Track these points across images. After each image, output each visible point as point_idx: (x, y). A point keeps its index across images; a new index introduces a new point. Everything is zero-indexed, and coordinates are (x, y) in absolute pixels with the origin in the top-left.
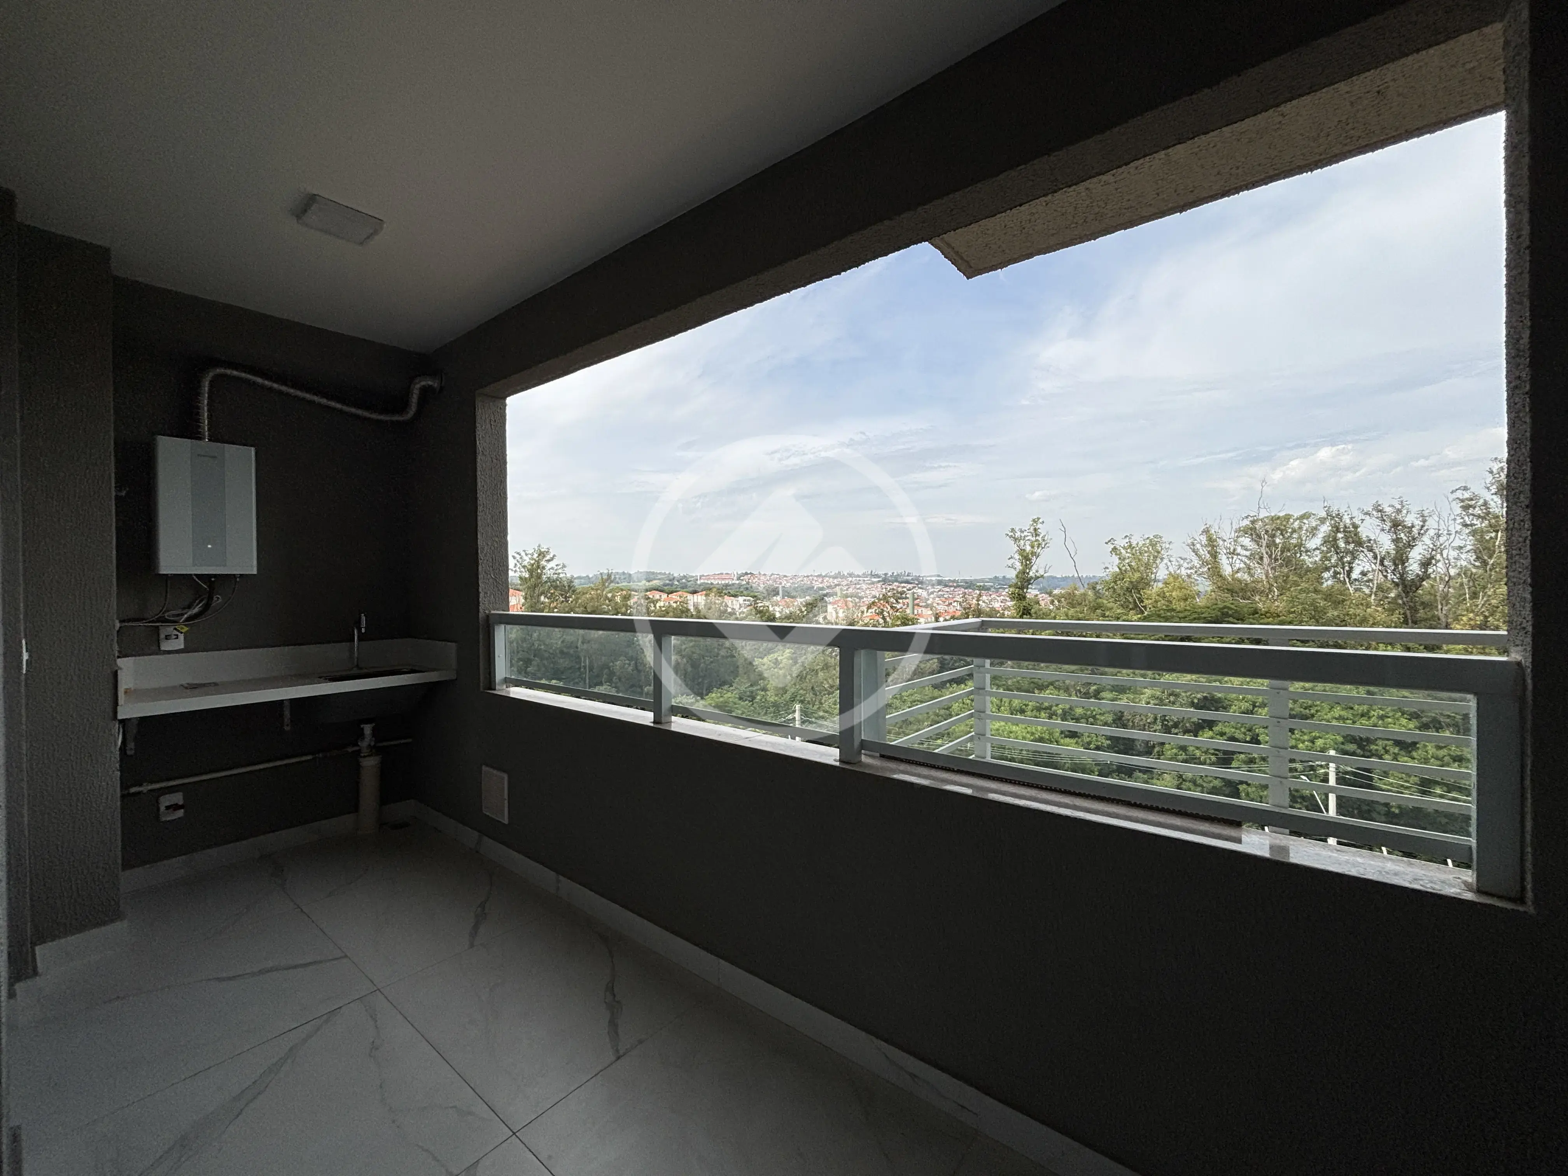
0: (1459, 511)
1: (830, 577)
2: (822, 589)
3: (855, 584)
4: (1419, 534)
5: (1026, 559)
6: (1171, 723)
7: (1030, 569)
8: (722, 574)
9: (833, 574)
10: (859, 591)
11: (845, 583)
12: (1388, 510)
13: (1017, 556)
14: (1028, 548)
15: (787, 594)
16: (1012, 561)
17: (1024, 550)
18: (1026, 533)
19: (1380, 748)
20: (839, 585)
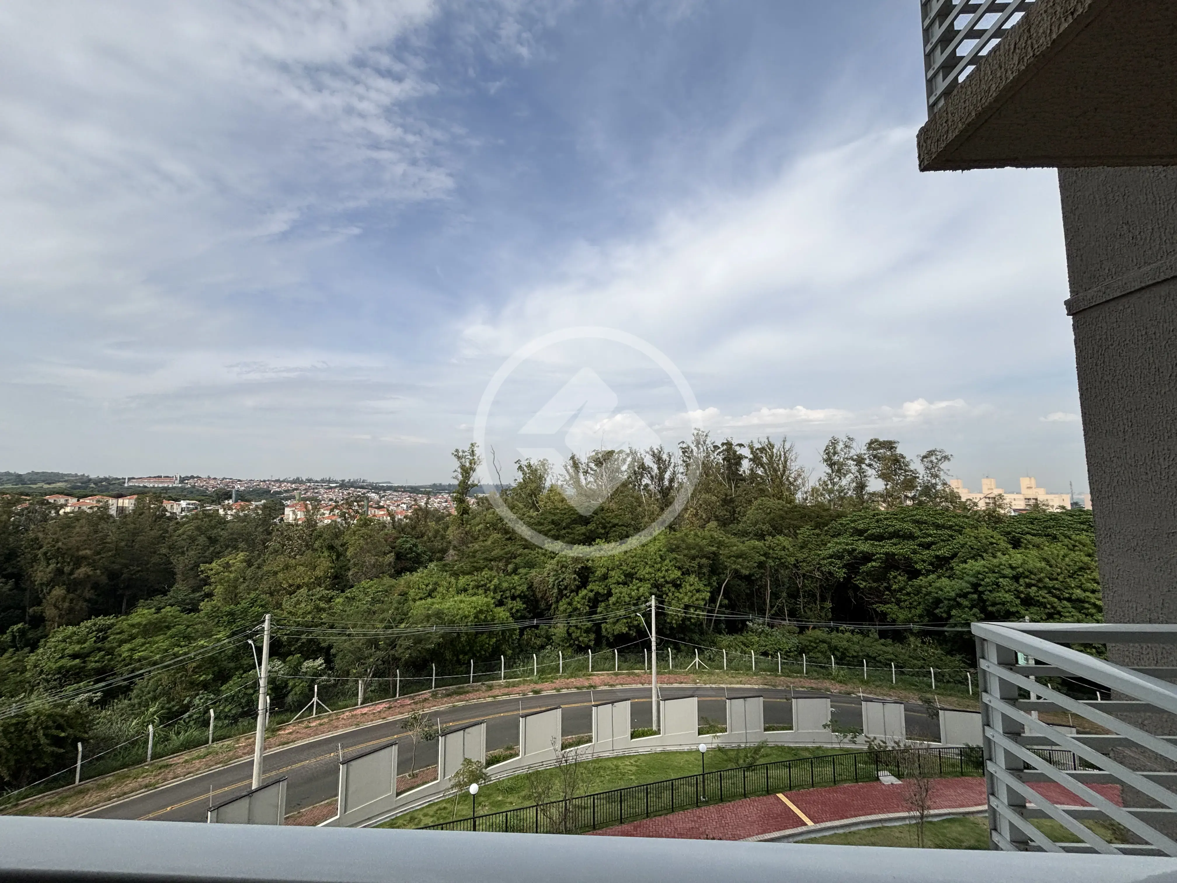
0: (681, 454)
1: (288, 482)
2: (280, 493)
3: (314, 489)
4: (668, 465)
5: (467, 472)
6: (563, 587)
7: (469, 480)
8: (161, 477)
9: (291, 479)
10: (317, 495)
11: (303, 487)
12: (656, 451)
13: (459, 470)
14: (468, 465)
15: (242, 497)
16: (456, 473)
17: (465, 466)
18: (466, 454)
19: (666, 589)
20: (297, 489)
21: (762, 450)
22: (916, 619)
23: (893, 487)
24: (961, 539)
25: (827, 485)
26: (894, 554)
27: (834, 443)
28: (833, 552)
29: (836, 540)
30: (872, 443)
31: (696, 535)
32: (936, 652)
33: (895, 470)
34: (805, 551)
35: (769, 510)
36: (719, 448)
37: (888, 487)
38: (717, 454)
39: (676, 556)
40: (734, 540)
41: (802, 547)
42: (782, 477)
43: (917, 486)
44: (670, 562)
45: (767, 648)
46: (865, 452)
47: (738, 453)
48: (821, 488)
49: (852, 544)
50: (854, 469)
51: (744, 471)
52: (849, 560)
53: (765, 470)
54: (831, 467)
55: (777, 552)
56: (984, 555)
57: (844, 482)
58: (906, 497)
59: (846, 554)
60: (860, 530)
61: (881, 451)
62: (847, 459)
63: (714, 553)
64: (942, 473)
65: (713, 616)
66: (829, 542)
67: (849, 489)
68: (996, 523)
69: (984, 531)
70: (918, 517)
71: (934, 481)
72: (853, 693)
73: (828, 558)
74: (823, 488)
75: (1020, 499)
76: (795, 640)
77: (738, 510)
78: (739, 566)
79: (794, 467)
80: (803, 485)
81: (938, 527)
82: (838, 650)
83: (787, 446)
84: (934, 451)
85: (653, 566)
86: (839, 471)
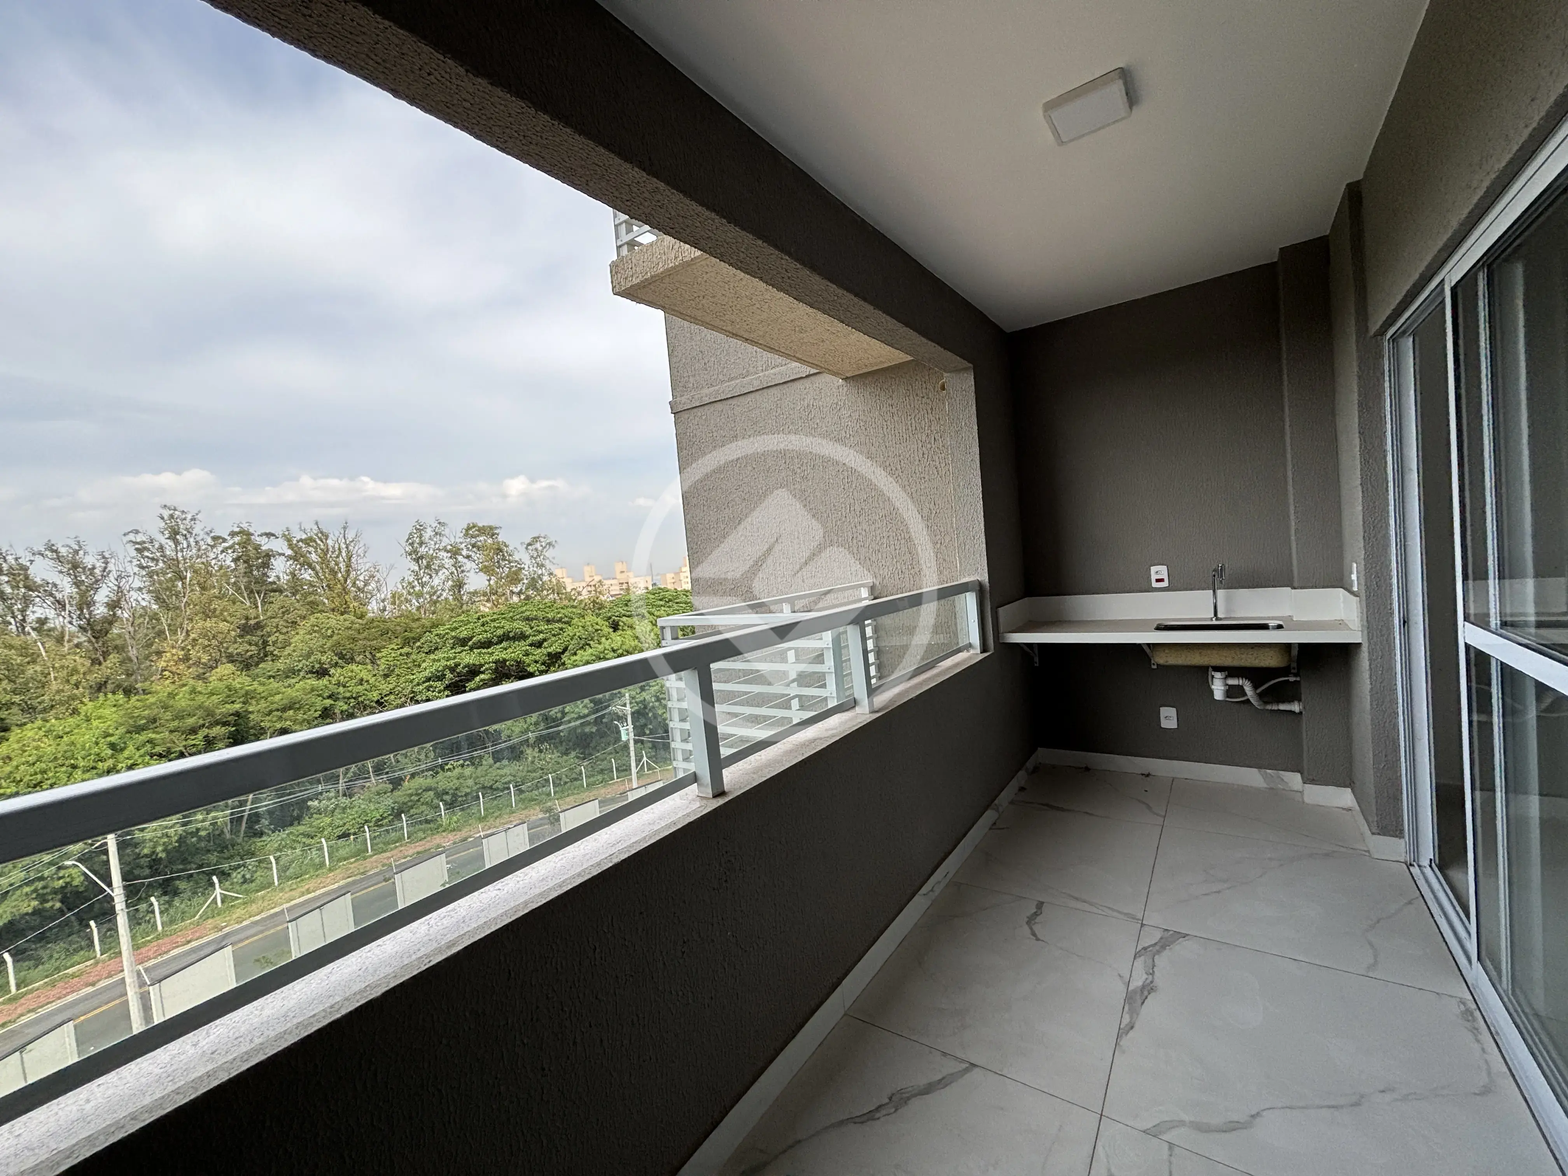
0: (134, 553)
4: (102, 576)
12: (63, 551)
21: (308, 541)
22: (532, 728)
23: (497, 583)
24: (570, 631)
25: (413, 587)
26: (505, 661)
27: (420, 529)
28: (432, 672)
29: (432, 656)
30: (469, 529)
31: (193, 691)
32: (553, 756)
33: (498, 562)
34: (392, 679)
35: (329, 632)
36: (224, 540)
37: (492, 582)
38: (222, 552)
39: (153, 736)
40: (274, 684)
41: (386, 676)
42: (346, 581)
43: (523, 579)
44: (138, 749)
45: (346, 827)
46: (461, 540)
47: (263, 548)
48: (405, 592)
49: (455, 658)
50: (448, 562)
51: (278, 577)
52: (451, 679)
53: (317, 573)
54: (418, 562)
55: (350, 689)
56: (591, 643)
57: (436, 581)
58: (512, 592)
59: (447, 672)
60: (464, 639)
61: (482, 538)
62: (439, 549)
63: (237, 714)
64: (547, 561)
65: (244, 811)
66: (424, 661)
67: (443, 590)
68: (599, 609)
69: (590, 618)
70: (528, 613)
71: (540, 572)
72: (470, 837)
73: (424, 682)
74: (409, 592)
75: (615, 585)
76: (388, 801)
77: (271, 639)
78: (288, 723)
79: (362, 566)
80: (379, 591)
81: (548, 621)
82: (447, 793)
83: (350, 536)
84: (538, 537)
85: (94, 768)
86: (428, 566)
